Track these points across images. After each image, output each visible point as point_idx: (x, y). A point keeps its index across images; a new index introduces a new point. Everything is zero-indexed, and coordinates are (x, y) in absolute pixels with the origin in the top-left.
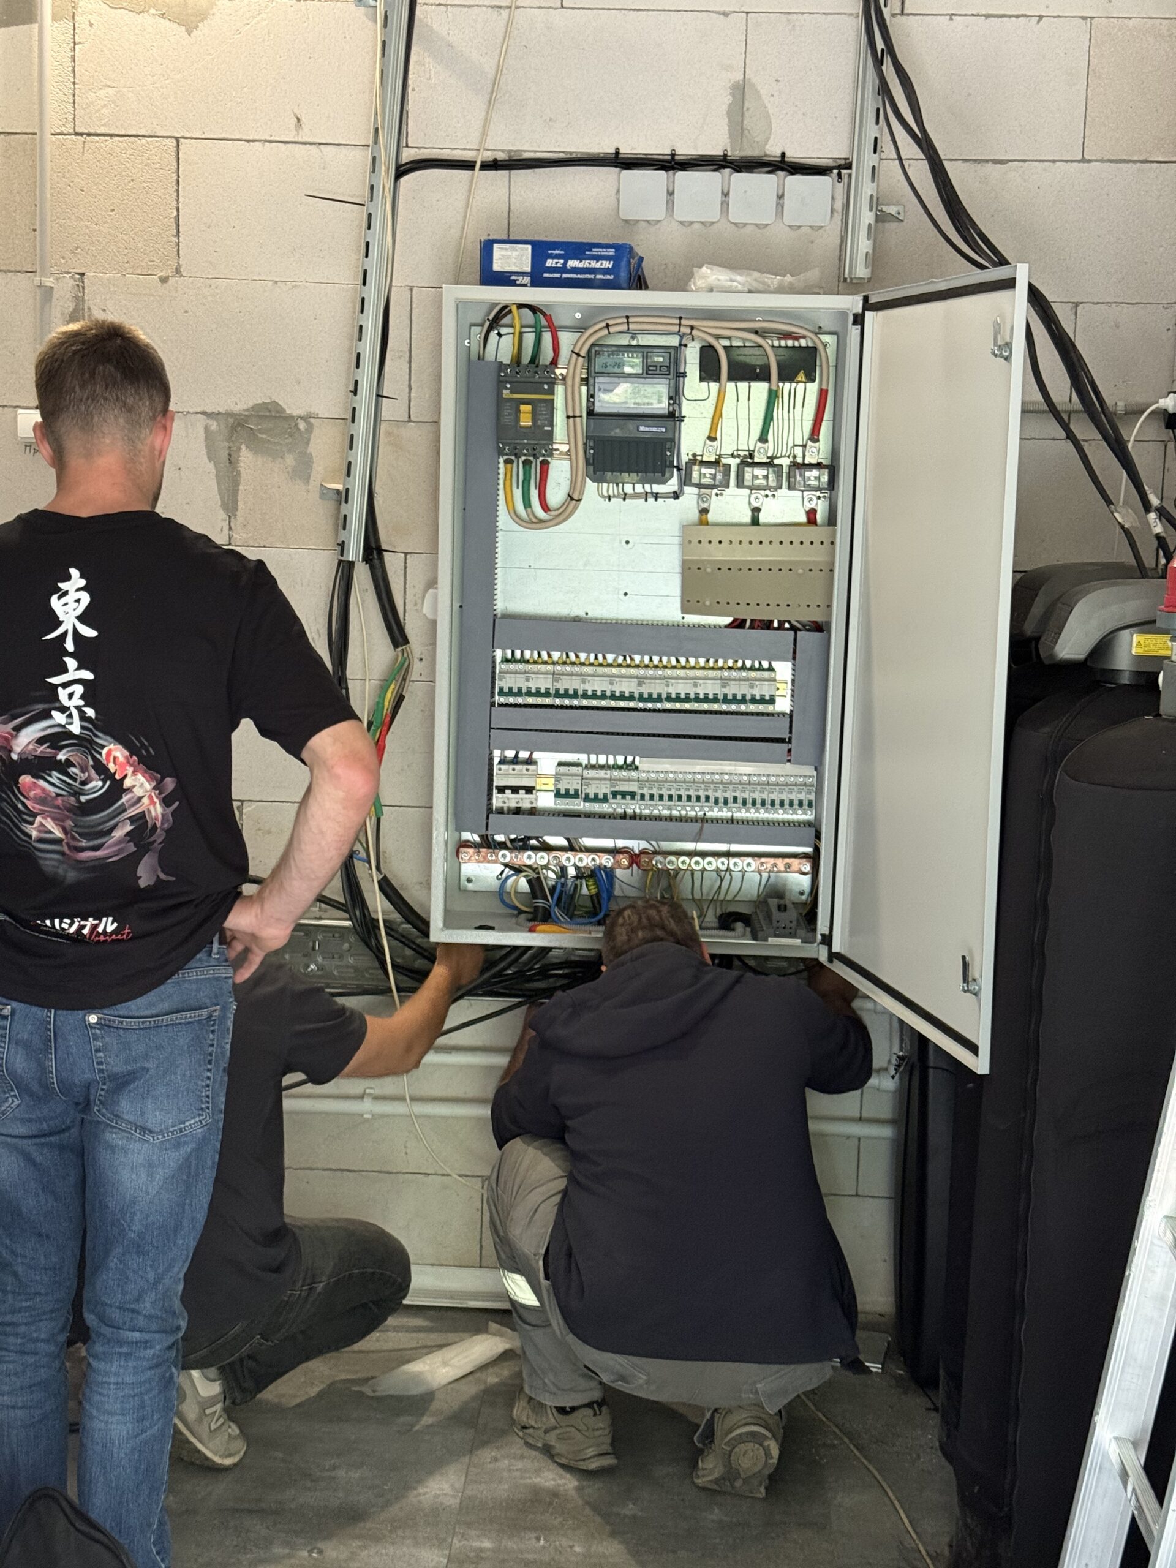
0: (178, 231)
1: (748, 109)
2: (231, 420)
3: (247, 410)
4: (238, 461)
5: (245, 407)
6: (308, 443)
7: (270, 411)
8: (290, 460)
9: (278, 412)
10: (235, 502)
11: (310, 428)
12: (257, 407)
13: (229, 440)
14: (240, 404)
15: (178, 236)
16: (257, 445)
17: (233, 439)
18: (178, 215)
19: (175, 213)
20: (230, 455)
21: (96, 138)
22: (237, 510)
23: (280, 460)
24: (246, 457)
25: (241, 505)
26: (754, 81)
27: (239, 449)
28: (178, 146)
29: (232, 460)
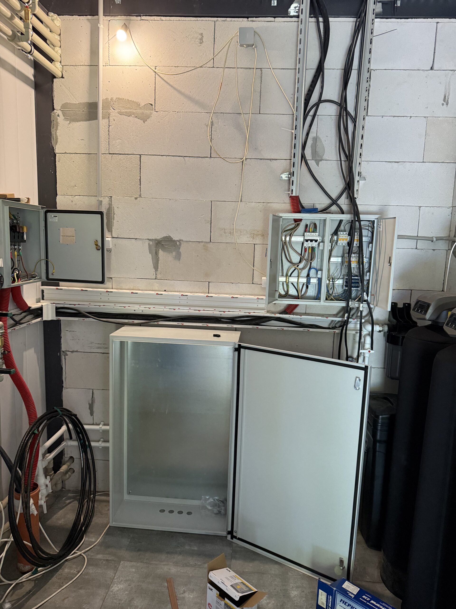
0: (140, 184)
1: (318, 145)
2: (157, 241)
3: (161, 238)
4: (158, 254)
5: (161, 237)
6: (180, 249)
7: (168, 239)
8: (174, 253)
9: (171, 239)
10: (158, 266)
11: (180, 244)
12: (164, 238)
13: (156, 247)
14: (159, 236)
15: (141, 185)
16: (164, 249)
17: (157, 247)
18: (140, 179)
19: (139, 178)
20: (156, 252)
21: (115, 155)
22: (158, 268)
23: (171, 254)
24: (161, 252)
25: (159, 267)
26: (320, 136)
27: (159, 250)
28: (140, 157)
29: (157, 253)
